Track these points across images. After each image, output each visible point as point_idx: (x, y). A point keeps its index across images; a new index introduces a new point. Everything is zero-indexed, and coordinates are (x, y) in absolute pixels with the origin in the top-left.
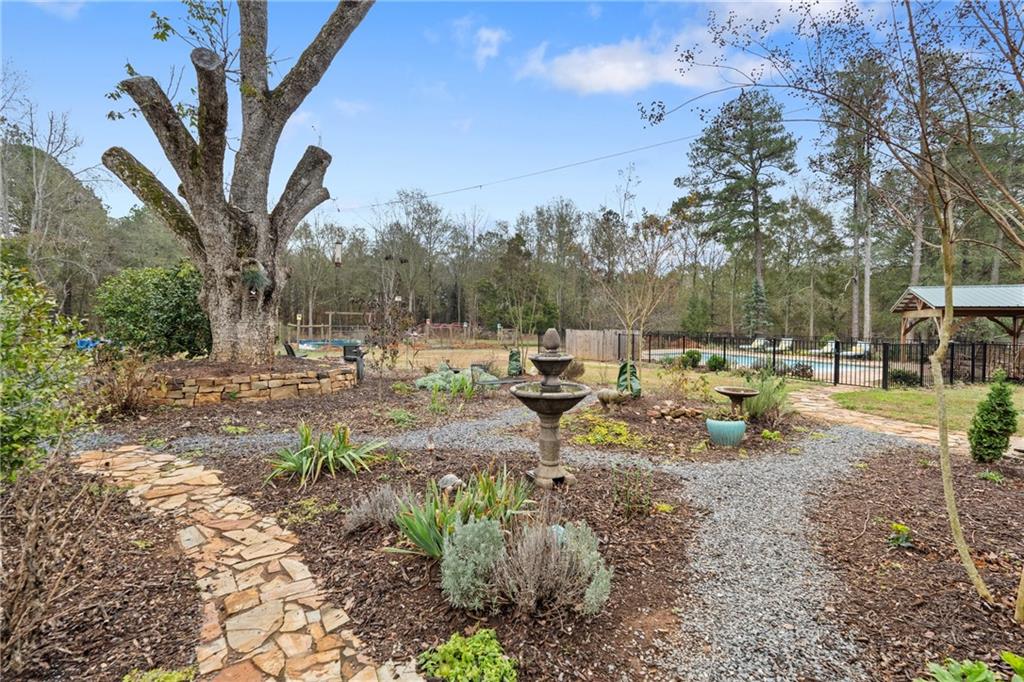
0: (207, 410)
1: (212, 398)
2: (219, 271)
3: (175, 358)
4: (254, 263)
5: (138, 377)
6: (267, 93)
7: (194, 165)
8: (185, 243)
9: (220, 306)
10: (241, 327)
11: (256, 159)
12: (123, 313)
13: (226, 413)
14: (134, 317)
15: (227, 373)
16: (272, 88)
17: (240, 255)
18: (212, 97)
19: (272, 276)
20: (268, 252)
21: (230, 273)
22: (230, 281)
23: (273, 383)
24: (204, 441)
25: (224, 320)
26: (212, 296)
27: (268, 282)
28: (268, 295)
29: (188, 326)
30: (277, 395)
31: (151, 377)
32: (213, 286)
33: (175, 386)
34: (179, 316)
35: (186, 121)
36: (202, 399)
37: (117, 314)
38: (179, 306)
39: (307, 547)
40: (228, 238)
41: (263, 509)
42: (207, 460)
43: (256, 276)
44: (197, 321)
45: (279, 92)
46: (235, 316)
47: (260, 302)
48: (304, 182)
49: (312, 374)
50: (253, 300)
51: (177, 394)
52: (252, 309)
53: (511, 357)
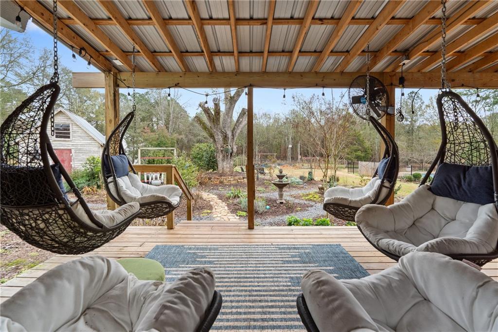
0: (216, 185)
1: (217, 182)
2: (219, 148)
3: (210, 171)
4: (228, 145)
5: (202, 176)
6: (231, 97)
7: (213, 122)
8: (212, 140)
9: (219, 158)
10: (225, 163)
11: (228, 116)
12: (197, 157)
13: (220, 186)
14: (200, 159)
15: (221, 176)
16: (232, 96)
17: (224, 144)
18: (217, 108)
19: (232, 149)
20: (231, 142)
21: (222, 149)
22: (222, 151)
23: (232, 179)
24: (215, 191)
25: (221, 161)
26: (218, 155)
27: (231, 151)
28: (231, 154)
29: (213, 162)
30: (232, 182)
31: (205, 177)
32: (218, 152)
33: (210, 179)
34: (210, 160)
35: (212, 111)
36: (215, 182)
37: (195, 158)
38: (210, 157)
39: (228, 205)
40: (221, 139)
41: (223, 201)
42: (216, 194)
43: (228, 149)
44: (215, 161)
45: (234, 97)
46: (223, 160)
47: (229, 156)
48: (241, 120)
49: (242, 177)
50: (227, 156)
51: (210, 181)
52: (227, 158)
53: (309, 173)
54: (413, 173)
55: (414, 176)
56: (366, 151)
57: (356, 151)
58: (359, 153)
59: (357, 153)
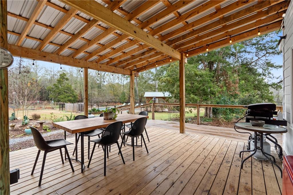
53: (12, 115)
54: (92, 108)
55: (92, 110)
56: (75, 97)
57: (68, 97)
58: (70, 98)
59: (69, 98)
